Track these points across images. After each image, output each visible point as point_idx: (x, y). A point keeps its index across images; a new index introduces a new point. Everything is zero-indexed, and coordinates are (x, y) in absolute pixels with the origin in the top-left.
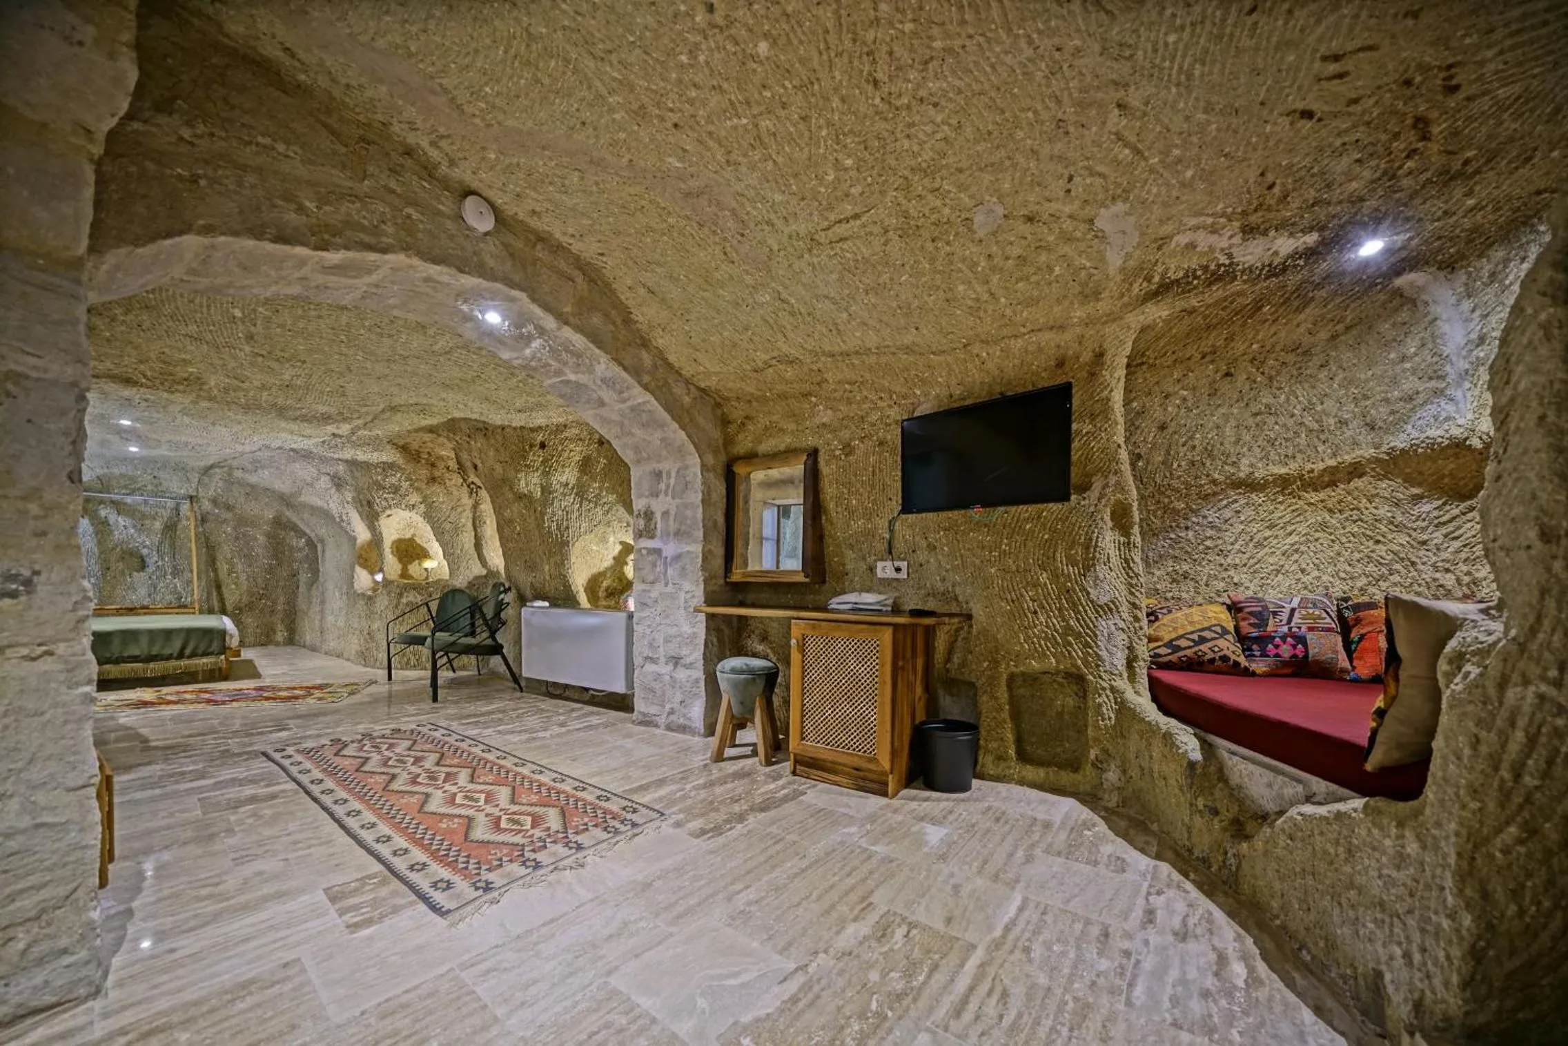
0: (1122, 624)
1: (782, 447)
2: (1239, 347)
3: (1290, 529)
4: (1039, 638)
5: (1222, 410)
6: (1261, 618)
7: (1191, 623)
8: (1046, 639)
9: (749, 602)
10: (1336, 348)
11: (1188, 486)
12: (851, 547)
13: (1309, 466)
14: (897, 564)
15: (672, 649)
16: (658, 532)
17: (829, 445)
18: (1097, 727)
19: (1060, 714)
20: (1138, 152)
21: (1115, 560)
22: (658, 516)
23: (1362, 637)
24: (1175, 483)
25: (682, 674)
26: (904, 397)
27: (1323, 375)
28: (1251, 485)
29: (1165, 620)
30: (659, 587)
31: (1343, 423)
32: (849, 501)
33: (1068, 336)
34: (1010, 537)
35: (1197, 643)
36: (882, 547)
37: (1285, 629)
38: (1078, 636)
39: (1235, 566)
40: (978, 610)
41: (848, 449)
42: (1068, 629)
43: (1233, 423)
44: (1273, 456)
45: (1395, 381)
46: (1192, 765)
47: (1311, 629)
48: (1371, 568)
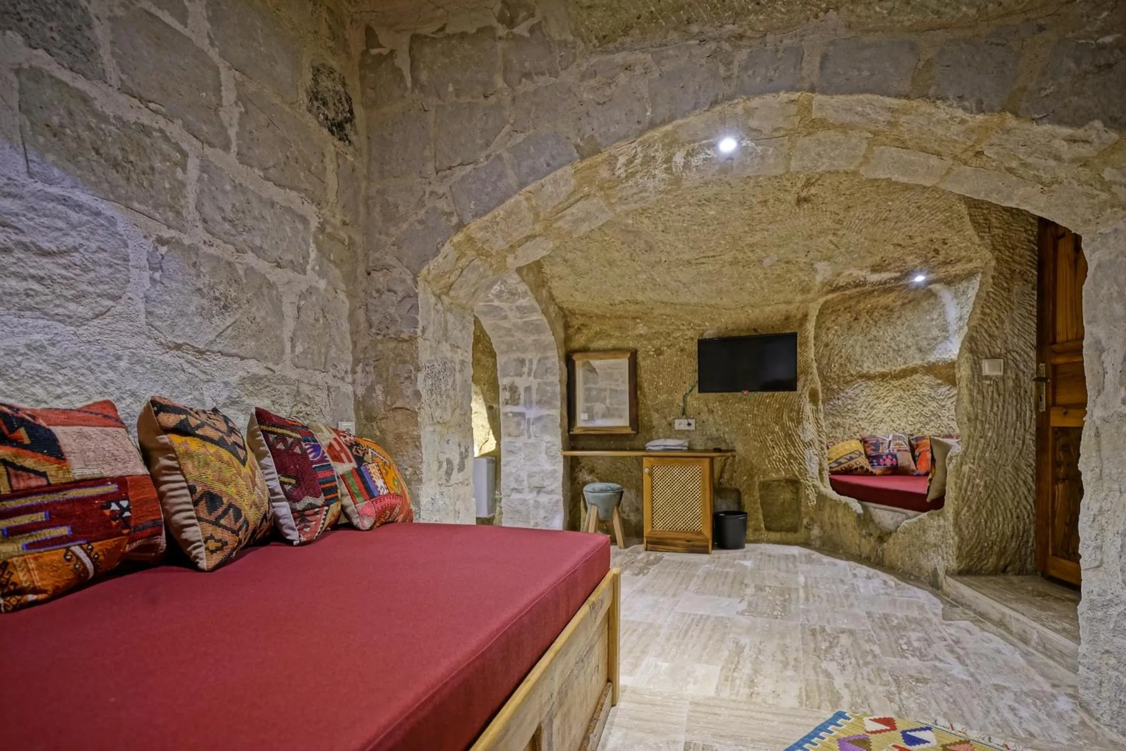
0: (816, 452)
1: (610, 346)
2: (862, 305)
3: (886, 399)
4: (775, 461)
5: (855, 337)
6: (877, 446)
7: (845, 450)
8: (779, 461)
9: (580, 447)
10: (904, 309)
11: (839, 377)
12: (657, 411)
13: (894, 368)
14: (690, 421)
15: (536, 481)
16: (522, 401)
17: (645, 348)
18: (807, 507)
19: (783, 503)
20: (836, 246)
21: (812, 419)
22: (521, 391)
23: (920, 454)
24: (833, 375)
25: (544, 499)
26: (699, 326)
27: (899, 322)
28: (868, 377)
29: (832, 449)
30: (524, 439)
31: (908, 347)
32: (658, 383)
33: (793, 306)
34: (758, 406)
35: (849, 460)
36: (680, 411)
37: (887, 451)
38: (795, 459)
39: (862, 419)
40: (739, 447)
41: (659, 352)
42: (790, 456)
43: (859, 344)
44: (878, 363)
45: (929, 330)
46: (859, 516)
47: (898, 451)
48: (922, 419)
